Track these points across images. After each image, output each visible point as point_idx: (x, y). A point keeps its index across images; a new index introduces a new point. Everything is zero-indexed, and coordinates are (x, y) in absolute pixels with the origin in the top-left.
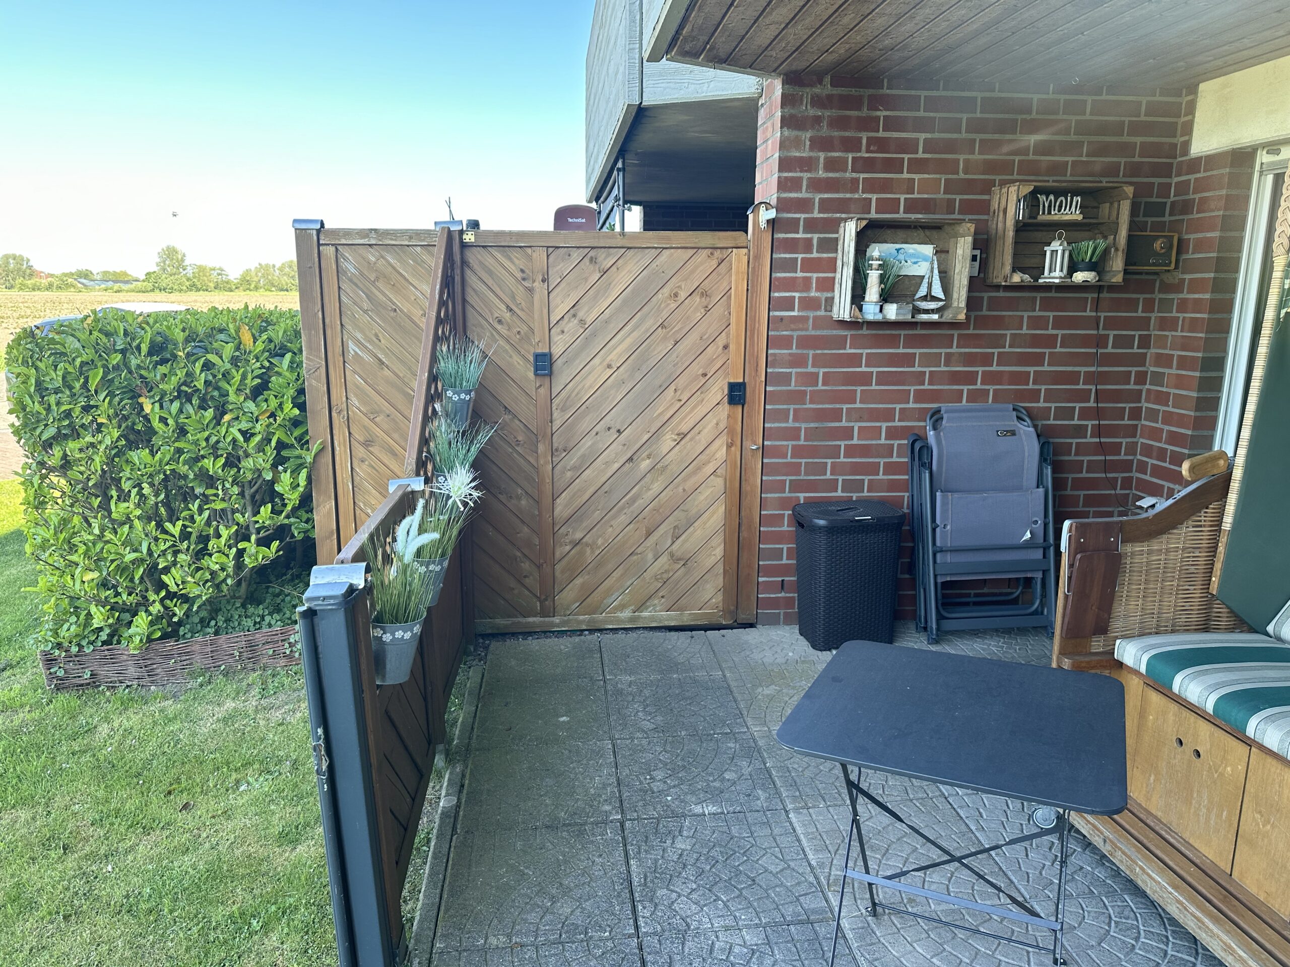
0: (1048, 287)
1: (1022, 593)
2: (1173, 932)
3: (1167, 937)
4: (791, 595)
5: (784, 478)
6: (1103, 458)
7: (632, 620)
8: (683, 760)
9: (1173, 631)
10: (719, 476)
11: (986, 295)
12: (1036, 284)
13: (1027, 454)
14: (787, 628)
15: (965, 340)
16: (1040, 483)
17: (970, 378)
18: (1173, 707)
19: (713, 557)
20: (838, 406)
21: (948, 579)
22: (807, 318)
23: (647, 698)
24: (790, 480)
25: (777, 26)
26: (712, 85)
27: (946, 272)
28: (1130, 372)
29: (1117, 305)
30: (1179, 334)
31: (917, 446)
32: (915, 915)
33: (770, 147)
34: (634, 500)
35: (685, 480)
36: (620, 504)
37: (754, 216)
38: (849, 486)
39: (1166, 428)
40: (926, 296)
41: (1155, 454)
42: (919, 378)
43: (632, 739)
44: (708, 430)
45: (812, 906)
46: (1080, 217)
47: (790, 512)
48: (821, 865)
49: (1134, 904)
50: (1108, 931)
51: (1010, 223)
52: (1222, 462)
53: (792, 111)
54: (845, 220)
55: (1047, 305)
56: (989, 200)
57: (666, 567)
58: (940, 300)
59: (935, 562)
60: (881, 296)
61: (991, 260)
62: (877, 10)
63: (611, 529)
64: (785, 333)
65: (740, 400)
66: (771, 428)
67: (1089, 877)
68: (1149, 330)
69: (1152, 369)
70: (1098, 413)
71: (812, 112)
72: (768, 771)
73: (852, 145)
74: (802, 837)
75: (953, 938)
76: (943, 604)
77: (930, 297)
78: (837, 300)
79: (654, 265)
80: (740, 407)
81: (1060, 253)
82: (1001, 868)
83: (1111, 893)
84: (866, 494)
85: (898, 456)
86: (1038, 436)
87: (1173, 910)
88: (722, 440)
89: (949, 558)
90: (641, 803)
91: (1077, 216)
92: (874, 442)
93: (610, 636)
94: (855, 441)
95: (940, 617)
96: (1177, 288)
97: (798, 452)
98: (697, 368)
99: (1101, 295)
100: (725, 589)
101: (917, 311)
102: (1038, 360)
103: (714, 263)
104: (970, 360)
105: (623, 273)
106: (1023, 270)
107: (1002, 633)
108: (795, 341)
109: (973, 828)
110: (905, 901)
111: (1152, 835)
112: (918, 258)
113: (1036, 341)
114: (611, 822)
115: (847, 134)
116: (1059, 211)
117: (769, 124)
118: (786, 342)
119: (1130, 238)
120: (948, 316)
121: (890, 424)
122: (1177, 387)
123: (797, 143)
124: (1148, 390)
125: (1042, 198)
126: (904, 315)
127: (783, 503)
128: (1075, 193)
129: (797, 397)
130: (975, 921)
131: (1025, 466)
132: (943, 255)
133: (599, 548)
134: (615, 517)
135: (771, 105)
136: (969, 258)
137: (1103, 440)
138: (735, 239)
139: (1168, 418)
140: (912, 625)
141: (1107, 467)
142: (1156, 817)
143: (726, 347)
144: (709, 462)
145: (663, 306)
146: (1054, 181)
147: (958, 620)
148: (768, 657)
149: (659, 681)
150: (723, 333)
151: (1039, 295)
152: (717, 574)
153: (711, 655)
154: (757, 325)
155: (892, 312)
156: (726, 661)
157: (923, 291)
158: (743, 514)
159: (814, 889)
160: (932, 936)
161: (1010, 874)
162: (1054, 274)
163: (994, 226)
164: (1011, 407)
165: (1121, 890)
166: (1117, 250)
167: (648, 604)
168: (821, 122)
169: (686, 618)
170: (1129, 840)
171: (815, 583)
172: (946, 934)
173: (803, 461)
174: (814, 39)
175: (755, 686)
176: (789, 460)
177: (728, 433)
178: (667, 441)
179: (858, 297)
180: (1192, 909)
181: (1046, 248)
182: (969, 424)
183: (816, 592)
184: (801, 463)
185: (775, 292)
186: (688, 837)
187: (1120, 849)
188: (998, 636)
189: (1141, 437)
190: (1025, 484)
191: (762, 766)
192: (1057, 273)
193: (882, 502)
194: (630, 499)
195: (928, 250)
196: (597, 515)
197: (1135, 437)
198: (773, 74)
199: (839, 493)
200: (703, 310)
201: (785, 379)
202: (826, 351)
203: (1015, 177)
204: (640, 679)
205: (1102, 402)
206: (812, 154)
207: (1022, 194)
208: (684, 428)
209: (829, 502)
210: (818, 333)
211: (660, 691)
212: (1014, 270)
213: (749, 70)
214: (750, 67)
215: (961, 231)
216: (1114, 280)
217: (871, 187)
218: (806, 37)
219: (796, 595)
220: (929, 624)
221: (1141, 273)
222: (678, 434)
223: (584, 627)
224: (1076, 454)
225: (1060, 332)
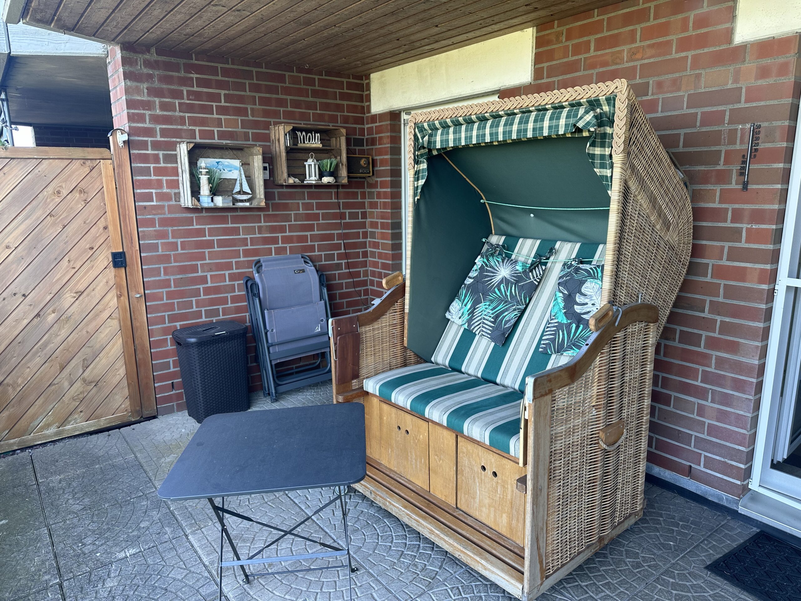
0: (310, 186)
1: (321, 361)
2: (408, 531)
3: (406, 535)
4: (180, 391)
5: (163, 314)
6: (352, 280)
7: (57, 434)
8: (107, 524)
9: (390, 369)
10: (114, 319)
11: (276, 191)
12: (303, 184)
13: (312, 282)
14: (180, 413)
15: (268, 218)
16: (321, 298)
17: (274, 241)
18: (394, 410)
19: (118, 376)
20: (194, 263)
21: (279, 361)
22: (163, 206)
23: (75, 488)
24: (168, 315)
25: (107, 10)
26: (68, 45)
27: (250, 177)
28: (359, 232)
29: (347, 195)
30: (379, 210)
31: (249, 284)
32: (273, 574)
33: (118, 92)
34: (45, 345)
35: (87, 325)
36: (34, 349)
37: (113, 138)
38: (209, 314)
39: (380, 261)
40: (240, 191)
41: (377, 275)
42: (244, 242)
43: (65, 521)
44: (100, 287)
45: (208, 592)
46: (321, 146)
47: (171, 336)
48: (212, 563)
49: (389, 523)
50: (378, 543)
51: (283, 148)
52: (400, 278)
53: (130, 69)
54: (180, 143)
55: (311, 196)
56: (269, 134)
57: (81, 389)
58: (248, 194)
59: (269, 352)
60: (211, 191)
61: (275, 169)
62: (176, 9)
63: (28, 370)
64: (149, 217)
65: (122, 264)
66: (148, 281)
67: (366, 515)
68: (365, 209)
69: (370, 230)
70: (346, 256)
71: (145, 71)
72: (172, 513)
73: (177, 95)
74: (198, 549)
75: (296, 579)
76: (277, 377)
77: (241, 192)
78: (182, 194)
79: (36, 171)
80: (123, 270)
81: (313, 166)
82: (320, 527)
83: (378, 520)
84: (221, 317)
85: (239, 291)
86: (317, 271)
87: (406, 520)
88: (113, 294)
89: (277, 349)
90: (75, 565)
91: (319, 145)
92: (222, 284)
93: (40, 449)
94: (209, 284)
95: (277, 385)
96: (374, 186)
97: (170, 295)
98: (84, 244)
99: (339, 190)
100: (131, 396)
101: (235, 201)
102: (310, 228)
103: (87, 170)
104: (273, 229)
105: (10, 177)
106: (295, 176)
107: (313, 386)
108: (157, 222)
109: (303, 508)
110: (267, 566)
111: (393, 482)
112: (231, 168)
113: (308, 217)
114: (51, 587)
115: (172, 87)
116: (309, 141)
117: (116, 76)
118: (151, 223)
119: (348, 158)
120: (255, 204)
121: (231, 272)
122: (382, 239)
123: (138, 91)
124: (369, 241)
125: (299, 133)
126: (228, 203)
127: (165, 331)
128: (316, 131)
129: (165, 259)
130: (308, 564)
131: (313, 290)
132: (247, 166)
133: (20, 385)
134: (30, 360)
135: (115, 63)
136: (262, 169)
137: (351, 270)
138: (101, 153)
139: (381, 256)
140: (261, 394)
141: (355, 285)
142: (394, 471)
143: (105, 228)
144: (104, 310)
145: (48, 200)
146: (304, 124)
147: (288, 384)
148: (168, 436)
149: (84, 473)
150: (102, 219)
151: (306, 190)
152: (123, 388)
153: (125, 445)
154: (127, 213)
155: (219, 201)
156: (137, 446)
157: (237, 189)
158: (136, 342)
159: (208, 580)
160: (284, 582)
161: (325, 528)
162: (312, 179)
163: (274, 149)
164: (300, 256)
165: (382, 517)
166: (342, 165)
167: (70, 419)
168: (153, 78)
169: (103, 423)
170: (382, 488)
171: (194, 381)
172: (291, 577)
173: (176, 301)
174: (136, 23)
175: (159, 458)
176: (165, 301)
177: (117, 288)
178: (68, 298)
179: (195, 192)
180: (414, 516)
181: (305, 163)
182: (278, 268)
183: (195, 386)
184: (174, 303)
185: (137, 189)
186: (115, 577)
187: (378, 495)
188: (311, 389)
189: (370, 267)
190: (314, 299)
191: (168, 511)
192: (313, 178)
193: (232, 321)
194: (42, 345)
195: (237, 163)
196: (14, 361)
197: (366, 267)
198: (112, 42)
199: (204, 319)
200: (83, 203)
201: (155, 247)
202: (180, 228)
203: (282, 120)
204: (68, 476)
205: (348, 249)
206: (149, 99)
207: (287, 131)
208: (81, 288)
209: (197, 326)
210: (173, 216)
211: (86, 480)
212: (289, 175)
213: (93, 38)
214: (94, 36)
215: (254, 152)
216: (343, 182)
217: (194, 122)
218: (130, 20)
219: (183, 390)
220: (271, 391)
221: (357, 178)
222: (76, 293)
223: (16, 448)
224: (339, 280)
225: (320, 212)
